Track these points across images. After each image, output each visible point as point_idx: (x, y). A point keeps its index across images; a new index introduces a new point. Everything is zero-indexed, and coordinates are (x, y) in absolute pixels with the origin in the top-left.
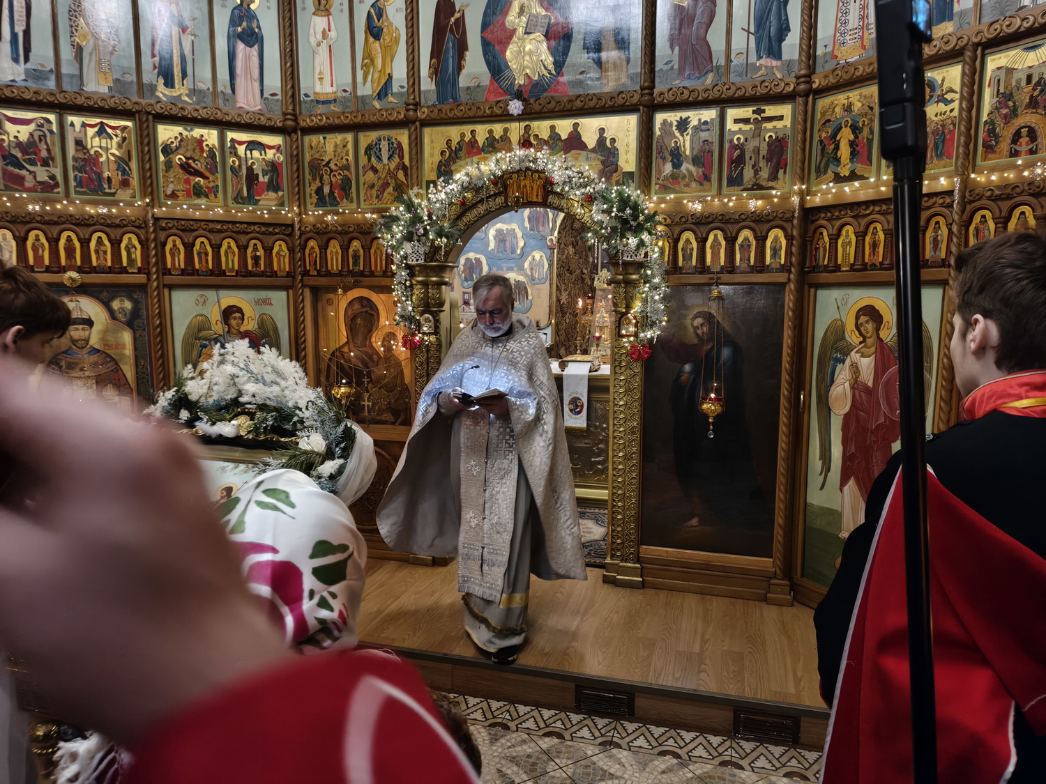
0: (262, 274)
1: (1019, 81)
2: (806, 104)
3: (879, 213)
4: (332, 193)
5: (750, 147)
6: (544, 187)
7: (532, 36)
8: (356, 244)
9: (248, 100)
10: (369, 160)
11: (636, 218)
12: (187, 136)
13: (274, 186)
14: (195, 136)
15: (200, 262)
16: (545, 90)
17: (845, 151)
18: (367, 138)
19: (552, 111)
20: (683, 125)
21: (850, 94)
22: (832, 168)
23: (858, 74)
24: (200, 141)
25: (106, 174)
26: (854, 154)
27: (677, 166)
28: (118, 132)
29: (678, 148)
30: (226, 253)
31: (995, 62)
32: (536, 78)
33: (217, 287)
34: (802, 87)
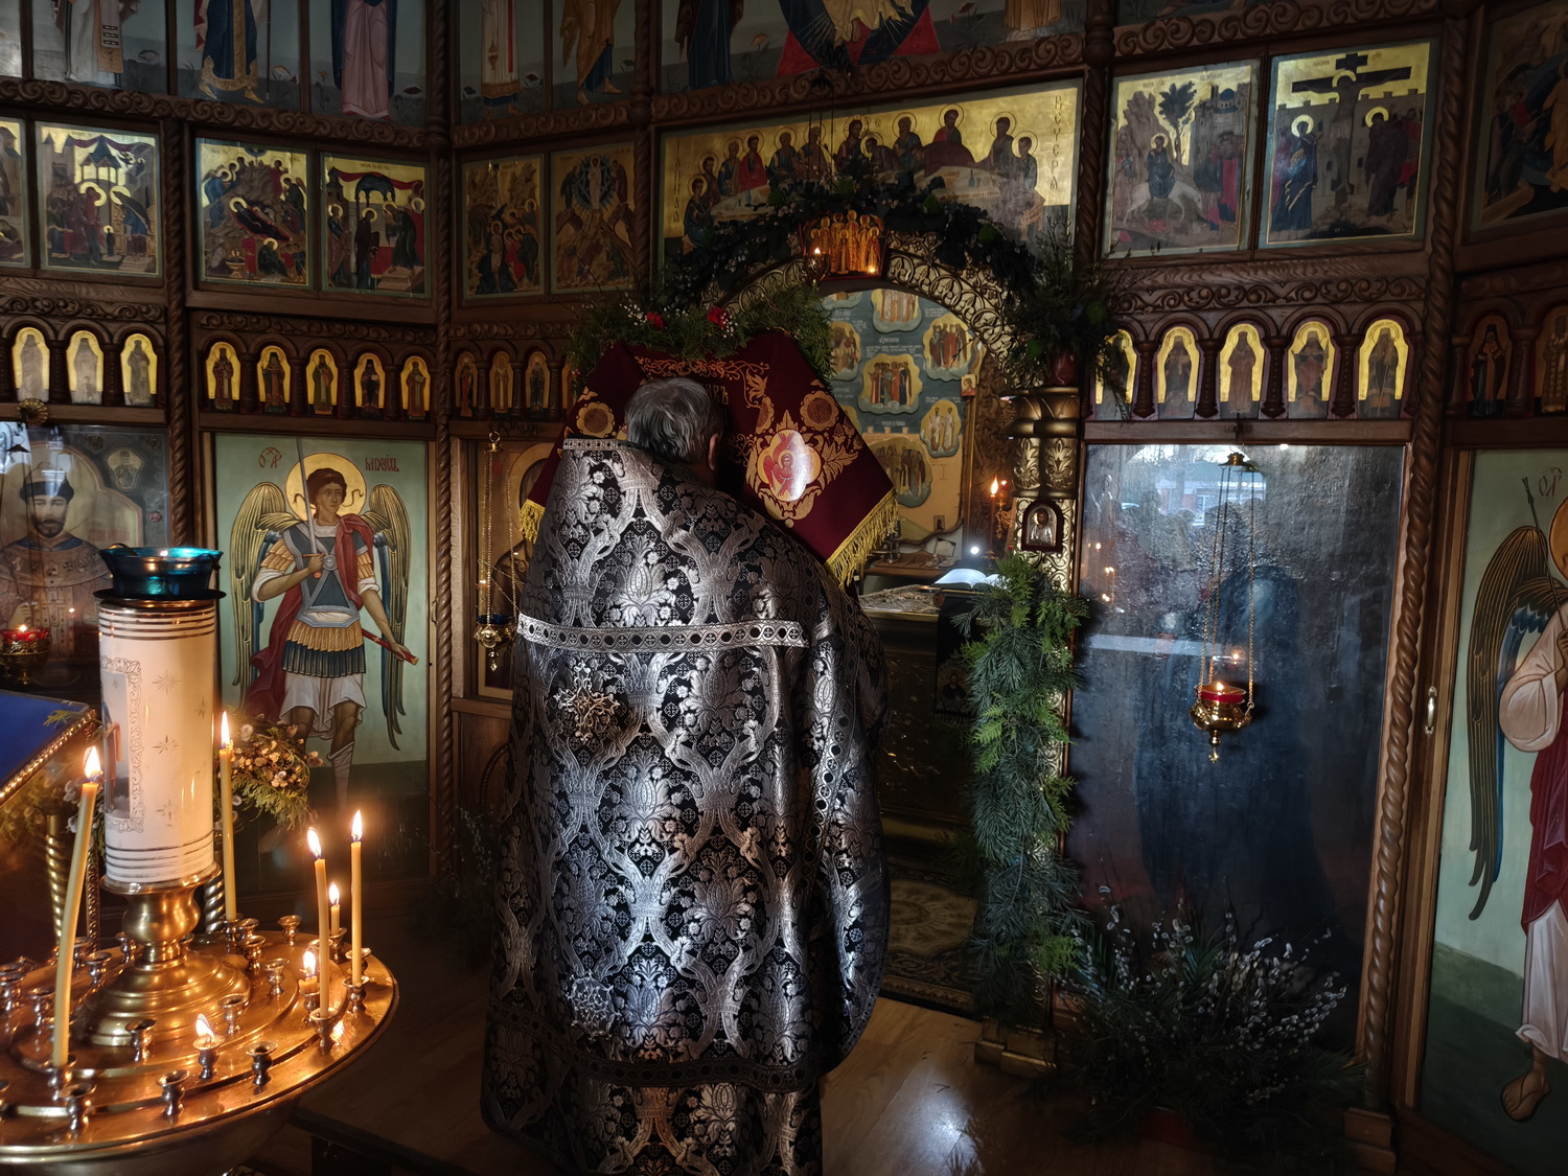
2: (1468, 35)
4: (504, 266)
5: (1328, 141)
8: (537, 360)
9: (363, 100)
10: (569, 202)
12: (251, 163)
13: (406, 255)
14: (266, 162)
19: (903, 88)
20: (1176, 103)
22: (1529, 174)
24: (276, 171)
25: (105, 230)
27: (1161, 189)
28: (131, 155)
29: (1163, 152)
30: (316, 375)
32: (875, 26)
33: (298, 433)
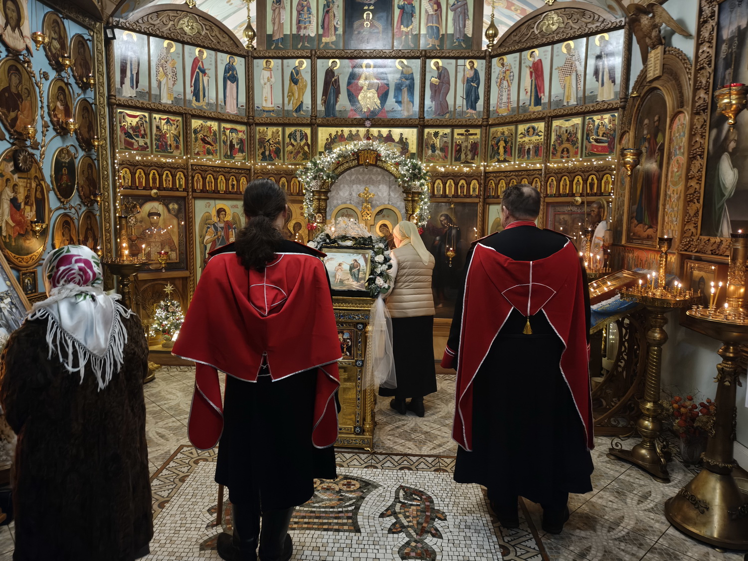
0: (236, 193)
1: (563, 131)
2: (486, 130)
3: (515, 175)
4: (270, 155)
5: (464, 145)
6: (376, 158)
7: (371, 91)
8: (283, 179)
9: (231, 109)
10: (290, 140)
11: (420, 173)
12: (204, 125)
13: (241, 150)
14: (207, 125)
15: (209, 187)
16: (376, 115)
17: (501, 150)
18: (289, 130)
19: (380, 125)
20: (436, 134)
21: (504, 128)
22: (496, 156)
23: (507, 121)
24: (210, 128)
25: (169, 143)
26: (505, 152)
27: (434, 151)
28: (175, 123)
29: (434, 144)
30: (220, 182)
31: (556, 123)
32: (372, 109)
33: (215, 199)
34: (485, 123)
